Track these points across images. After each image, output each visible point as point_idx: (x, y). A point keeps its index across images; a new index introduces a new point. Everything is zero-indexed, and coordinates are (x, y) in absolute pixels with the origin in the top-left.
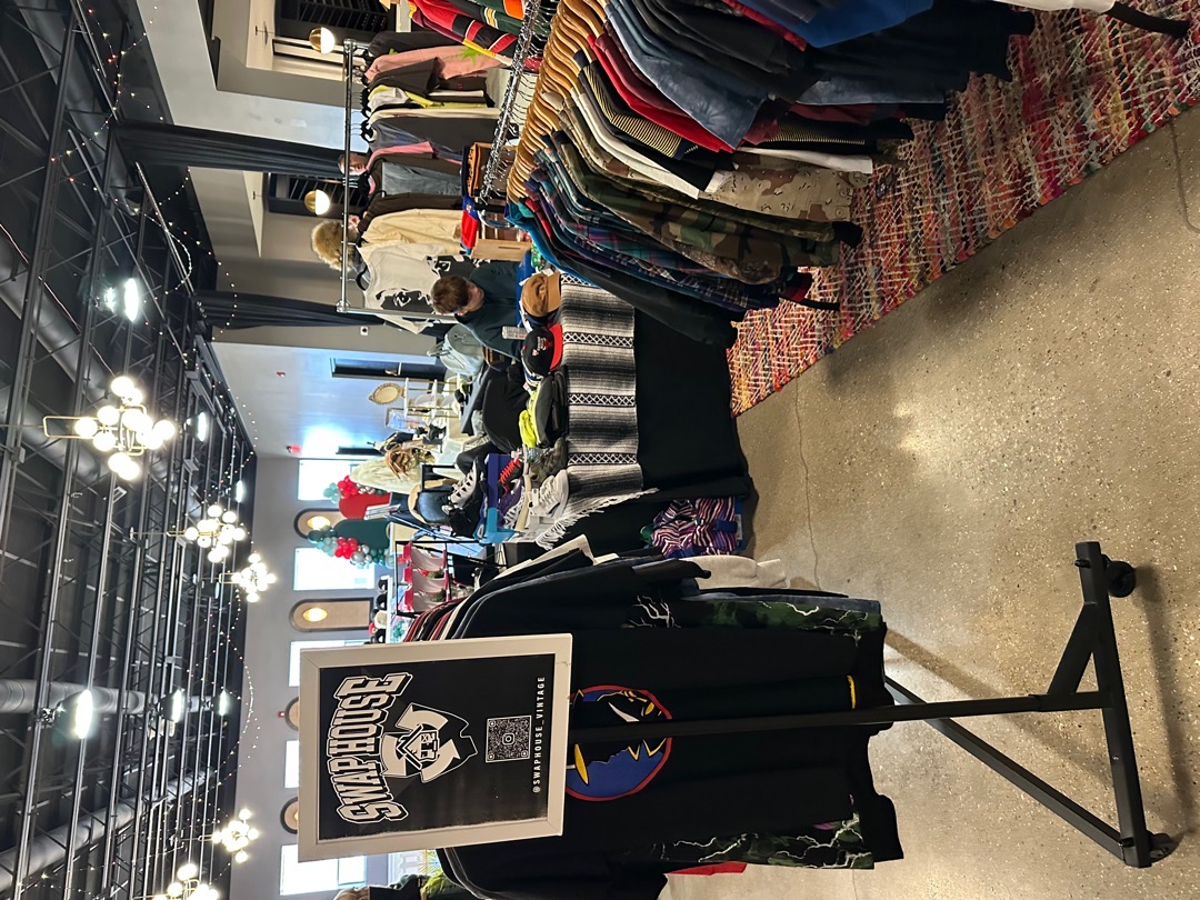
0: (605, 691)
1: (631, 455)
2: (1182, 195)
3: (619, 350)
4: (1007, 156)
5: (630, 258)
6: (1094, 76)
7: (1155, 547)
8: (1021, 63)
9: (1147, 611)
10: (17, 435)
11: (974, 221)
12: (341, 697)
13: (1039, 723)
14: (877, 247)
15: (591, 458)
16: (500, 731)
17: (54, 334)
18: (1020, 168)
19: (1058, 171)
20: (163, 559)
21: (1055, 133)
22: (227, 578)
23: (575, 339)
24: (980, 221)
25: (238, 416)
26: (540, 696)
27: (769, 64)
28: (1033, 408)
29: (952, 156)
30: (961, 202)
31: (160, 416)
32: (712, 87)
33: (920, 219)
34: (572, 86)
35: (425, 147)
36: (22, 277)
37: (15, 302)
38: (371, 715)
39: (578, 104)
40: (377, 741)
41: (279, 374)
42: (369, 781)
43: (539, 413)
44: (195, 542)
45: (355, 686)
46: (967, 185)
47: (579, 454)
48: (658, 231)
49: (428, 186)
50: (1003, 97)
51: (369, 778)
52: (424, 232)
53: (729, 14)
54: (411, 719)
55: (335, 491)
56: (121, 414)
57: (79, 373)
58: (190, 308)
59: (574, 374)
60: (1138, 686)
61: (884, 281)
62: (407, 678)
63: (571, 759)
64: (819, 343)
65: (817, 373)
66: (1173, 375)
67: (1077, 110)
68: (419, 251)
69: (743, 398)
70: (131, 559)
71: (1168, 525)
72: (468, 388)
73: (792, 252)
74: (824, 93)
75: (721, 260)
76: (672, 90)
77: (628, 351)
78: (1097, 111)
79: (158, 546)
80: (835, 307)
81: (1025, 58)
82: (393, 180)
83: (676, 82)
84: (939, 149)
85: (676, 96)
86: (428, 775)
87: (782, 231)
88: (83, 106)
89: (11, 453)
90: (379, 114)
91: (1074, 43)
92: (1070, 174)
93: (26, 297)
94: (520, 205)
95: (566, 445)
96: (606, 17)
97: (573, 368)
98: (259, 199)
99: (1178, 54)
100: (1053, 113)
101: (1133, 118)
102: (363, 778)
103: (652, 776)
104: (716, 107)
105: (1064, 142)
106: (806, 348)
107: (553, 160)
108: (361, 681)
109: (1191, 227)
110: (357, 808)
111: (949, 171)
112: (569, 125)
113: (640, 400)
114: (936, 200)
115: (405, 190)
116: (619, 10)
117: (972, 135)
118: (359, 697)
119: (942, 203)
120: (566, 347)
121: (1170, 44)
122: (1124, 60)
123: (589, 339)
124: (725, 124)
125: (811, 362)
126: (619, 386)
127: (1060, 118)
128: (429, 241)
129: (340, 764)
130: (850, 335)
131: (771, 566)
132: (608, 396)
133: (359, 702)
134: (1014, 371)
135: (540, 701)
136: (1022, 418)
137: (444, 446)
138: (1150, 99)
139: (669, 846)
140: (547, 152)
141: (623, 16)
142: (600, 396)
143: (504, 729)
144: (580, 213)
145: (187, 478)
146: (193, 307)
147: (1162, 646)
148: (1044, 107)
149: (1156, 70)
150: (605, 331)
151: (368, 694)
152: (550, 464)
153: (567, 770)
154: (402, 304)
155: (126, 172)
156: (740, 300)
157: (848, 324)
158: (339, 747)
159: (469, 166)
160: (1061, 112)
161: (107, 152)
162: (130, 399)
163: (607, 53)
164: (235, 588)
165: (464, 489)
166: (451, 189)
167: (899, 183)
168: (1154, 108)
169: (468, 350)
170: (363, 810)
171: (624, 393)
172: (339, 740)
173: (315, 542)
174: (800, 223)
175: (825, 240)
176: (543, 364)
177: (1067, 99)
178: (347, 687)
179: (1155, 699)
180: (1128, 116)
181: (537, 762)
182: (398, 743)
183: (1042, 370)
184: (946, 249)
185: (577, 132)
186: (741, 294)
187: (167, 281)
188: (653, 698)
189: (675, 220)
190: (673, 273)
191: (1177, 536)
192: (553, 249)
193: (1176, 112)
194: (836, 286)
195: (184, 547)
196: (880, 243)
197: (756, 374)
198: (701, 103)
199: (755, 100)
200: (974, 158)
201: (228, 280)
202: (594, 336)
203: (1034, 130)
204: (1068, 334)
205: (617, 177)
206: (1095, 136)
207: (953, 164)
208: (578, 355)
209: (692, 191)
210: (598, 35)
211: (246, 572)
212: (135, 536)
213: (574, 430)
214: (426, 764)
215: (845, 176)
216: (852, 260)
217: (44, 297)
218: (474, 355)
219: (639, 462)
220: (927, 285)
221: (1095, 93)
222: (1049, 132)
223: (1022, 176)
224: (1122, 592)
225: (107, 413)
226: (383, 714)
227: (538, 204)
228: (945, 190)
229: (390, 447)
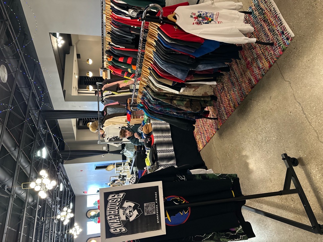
0: (172, 198)
1: (174, 164)
2: (282, 75)
3: (168, 139)
4: (246, 77)
5: (166, 111)
6: (259, 57)
7: (300, 152)
8: (244, 58)
9: (303, 168)
10: (14, 192)
11: (242, 92)
12: (109, 200)
13: (288, 207)
14: (223, 103)
15: (164, 166)
16: (147, 207)
17: (24, 164)
18: (249, 78)
19: (257, 77)
20: (50, 227)
21: (254, 70)
22: (68, 232)
23: (157, 138)
24: (244, 91)
25: (70, 185)
26: (156, 197)
27: (188, 62)
28: (265, 129)
29: (235, 80)
30: (239, 89)
31: (51, 180)
32: (177, 69)
33: (231, 95)
34: (148, 75)
35: (117, 103)
36: (17, 150)
37: (15, 156)
38: (116, 204)
39: (150, 79)
40: (118, 211)
41: (81, 171)
42: (117, 222)
43: (150, 157)
44: (60, 219)
45: (112, 197)
46: (239, 85)
47: (161, 165)
48: (171, 103)
49: (118, 112)
50: (242, 65)
51: (117, 221)
52: (118, 122)
53: (178, 54)
54: (126, 204)
55: (97, 203)
56: (42, 180)
57: (30, 175)
58: (58, 156)
59: (158, 146)
60: (307, 188)
61: (226, 110)
62: (124, 194)
63: (166, 216)
64: (215, 128)
65: (216, 135)
66: (292, 112)
67: (257, 64)
68: (117, 126)
69: (200, 146)
70: (42, 227)
71: (301, 146)
72: (131, 161)
73: (202, 103)
74: (201, 68)
75: (187, 107)
76: (169, 71)
77: (170, 139)
78: (261, 63)
79: (49, 223)
80: (217, 119)
81: (244, 57)
82: (110, 111)
83: (170, 69)
84: (232, 79)
85: (170, 72)
86: (131, 219)
87: (199, 99)
88: (33, 108)
89: (12, 196)
90: (106, 97)
91: (253, 52)
92: (259, 77)
93: (18, 154)
94: (140, 104)
95: (158, 163)
96: (154, 60)
97: (157, 144)
98: (75, 126)
99: (273, 49)
100: (253, 66)
101: (268, 63)
102: (115, 221)
103: (187, 219)
104: (179, 73)
105: (256, 71)
106: (212, 130)
107: (146, 92)
108: (113, 196)
109: (286, 81)
110: (114, 229)
111: (235, 83)
112: (149, 83)
113: (175, 150)
114: (234, 90)
115: (113, 113)
116: (156, 57)
117: (238, 74)
118: (113, 200)
119: (235, 90)
120: (155, 139)
121: (271, 47)
122: (263, 52)
123: (160, 137)
124: (181, 76)
125: (214, 133)
126: (169, 147)
127: (254, 66)
128: (119, 124)
129: (110, 217)
130: (222, 124)
131: (209, 171)
132: (167, 150)
133: (113, 201)
134: (259, 122)
135: (156, 198)
136: (264, 132)
137: (126, 181)
138: (270, 58)
139: (194, 237)
140: (145, 91)
141: (157, 58)
142: (165, 150)
143: (148, 206)
144: (153, 102)
145: (57, 203)
146: (59, 155)
147: (309, 176)
148: (251, 65)
149: (270, 53)
150: (164, 135)
151: (115, 199)
152: (154, 169)
153: (165, 219)
154: (114, 140)
155: (42, 123)
156: (193, 117)
157: (221, 122)
158: (109, 213)
159: (128, 104)
160: (254, 65)
161: (38, 118)
162: (44, 176)
163: (155, 66)
164: (70, 234)
165: (133, 181)
166: (123, 111)
167: (225, 88)
168: (272, 60)
169: (131, 150)
170: (116, 230)
171: (171, 149)
172: (109, 211)
173: (92, 219)
174: (203, 97)
175: (209, 100)
176: (149, 145)
177: (255, 62)
178: (110, 197)
179: (311, 190)
180: (267, 62)
181: (157, 215)
182: (123, 211)
183: (265, 120)
184: (238, 99)
185: (151, 85)
186: (193, 116)
187: (52, 149)
188: (184, 199)
189: (175, 100)
190: (176, 113)
191: (303, 148)
192: (149, 112)
193: (276, 59)
194: (216, 114)
195: (56, 223)
196: (224, 102)
197: (202, 140)
198: (175, 73)
199: (187, 71)
200: (239, 79)
201: (68, 147)
202: (161, 136)
203: (250, 70)
204: (268, 110)
205: (161, 92)
206: (262, 68)
207: (235, 81)
208: (158, 141)
209: (177, 92)
210: (152, 63)
211: (74, 229)
212: (43, 219)
213: (159, 159)
214: (131, 216)
215: (211, 86)
216: (218, 108)
217: (22, 155)
218: (132, 151)
219: (177, 165)
220: (236, 108)
221: (260, 60)
222: (253, 70)
223: (250, 80)
224: (296, 165)
225: (38, 181)
226: (119, 203)
227: (144, 103)
228: (235, 87)
229: (112, 184)
